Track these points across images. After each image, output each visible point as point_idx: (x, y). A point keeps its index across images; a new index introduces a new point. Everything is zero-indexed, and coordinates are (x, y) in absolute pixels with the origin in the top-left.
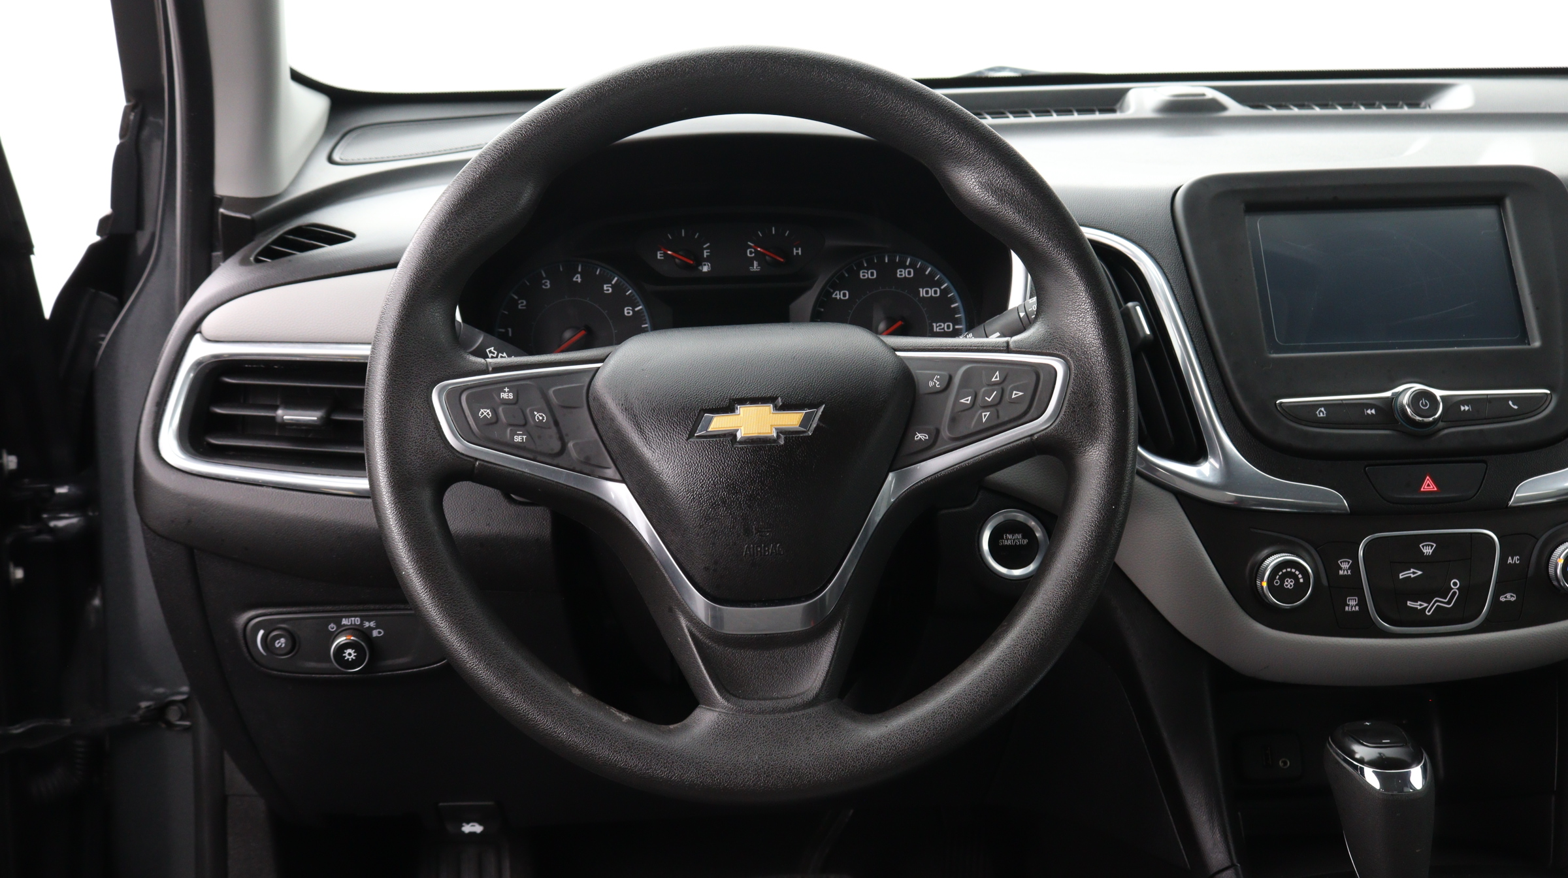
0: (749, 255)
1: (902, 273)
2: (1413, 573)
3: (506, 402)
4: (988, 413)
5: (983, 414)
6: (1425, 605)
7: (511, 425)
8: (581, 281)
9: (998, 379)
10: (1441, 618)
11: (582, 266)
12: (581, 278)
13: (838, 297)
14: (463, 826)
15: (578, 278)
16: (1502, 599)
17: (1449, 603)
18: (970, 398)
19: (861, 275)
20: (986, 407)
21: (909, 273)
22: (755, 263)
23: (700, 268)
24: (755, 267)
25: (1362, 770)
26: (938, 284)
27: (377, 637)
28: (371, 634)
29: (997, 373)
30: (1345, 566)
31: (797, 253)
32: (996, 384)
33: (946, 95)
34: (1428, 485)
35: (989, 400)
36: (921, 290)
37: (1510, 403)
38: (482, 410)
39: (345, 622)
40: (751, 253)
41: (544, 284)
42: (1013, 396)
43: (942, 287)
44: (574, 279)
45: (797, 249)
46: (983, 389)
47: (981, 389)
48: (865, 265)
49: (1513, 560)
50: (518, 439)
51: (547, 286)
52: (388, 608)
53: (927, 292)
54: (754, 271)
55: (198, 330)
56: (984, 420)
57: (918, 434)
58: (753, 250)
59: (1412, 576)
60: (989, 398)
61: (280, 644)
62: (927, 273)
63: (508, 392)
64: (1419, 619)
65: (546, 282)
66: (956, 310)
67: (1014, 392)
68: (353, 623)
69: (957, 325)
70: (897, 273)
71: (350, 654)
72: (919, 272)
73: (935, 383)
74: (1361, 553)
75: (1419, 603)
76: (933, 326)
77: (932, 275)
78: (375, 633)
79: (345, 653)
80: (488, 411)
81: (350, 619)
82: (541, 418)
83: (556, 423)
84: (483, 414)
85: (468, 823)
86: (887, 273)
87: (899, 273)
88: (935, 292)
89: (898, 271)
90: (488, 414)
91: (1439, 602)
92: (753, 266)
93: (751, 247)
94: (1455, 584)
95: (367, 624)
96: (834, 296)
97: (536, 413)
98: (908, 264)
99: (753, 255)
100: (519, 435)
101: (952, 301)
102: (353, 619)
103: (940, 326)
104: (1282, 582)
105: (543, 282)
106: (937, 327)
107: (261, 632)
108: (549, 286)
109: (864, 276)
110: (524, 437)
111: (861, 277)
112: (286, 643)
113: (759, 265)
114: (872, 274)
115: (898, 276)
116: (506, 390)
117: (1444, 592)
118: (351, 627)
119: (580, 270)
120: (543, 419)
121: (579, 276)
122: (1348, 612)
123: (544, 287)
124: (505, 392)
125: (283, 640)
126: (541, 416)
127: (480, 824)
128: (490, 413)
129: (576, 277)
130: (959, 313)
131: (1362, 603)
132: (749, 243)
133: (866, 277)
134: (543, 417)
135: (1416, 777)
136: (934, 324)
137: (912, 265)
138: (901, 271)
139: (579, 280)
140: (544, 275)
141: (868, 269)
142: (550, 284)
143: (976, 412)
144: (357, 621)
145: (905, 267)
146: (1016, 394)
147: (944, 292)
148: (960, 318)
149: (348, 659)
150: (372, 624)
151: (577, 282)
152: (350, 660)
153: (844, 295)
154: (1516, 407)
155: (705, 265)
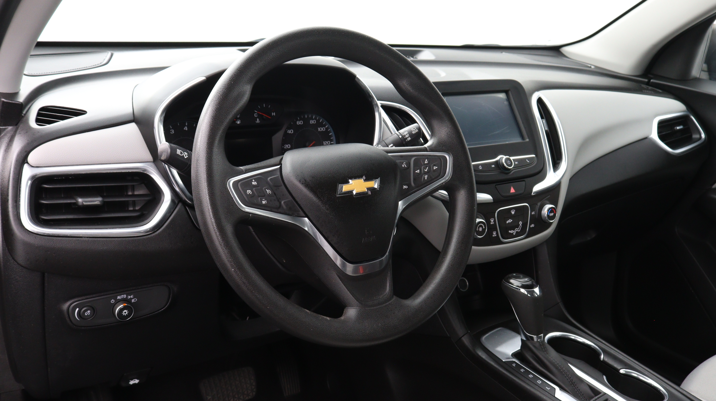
0: (255, 116)
1: (312, 122)
2: (510, 221)
3: (254, 186)
4: (427, 176)
5: (425, 176)
6: (513, 231)
7: (259, 196)
8: (188, 130)
9: (427, 162)
10: (518, 234)
11: (188, 123)
12: (187, 128)
13: (289, 132)
14: (130, 382)
15: (186, 128)
16: (531, 227)
17: (519, 230)
18: (419, 170)
19: (297, 123)
20: (425, 173)
21: (314, 122)
22: (258, 119)
23: (236, 122)
24: (258, 121)
25: (520, 289)
26: (324, 126)
27: (134, 302)
28: (131, 301)
29: (426, 160)
30: (492, 221)
31: (274, 115)
32: (427, 164)
33: (397, 50)
34: (512, 190)
35: (426, 171)
36: (319, 128)
37: (527, 160)
38: (248, 191)
39: (119, 298)
40: (256, 115)
41: (171, 132)
42: (434, 169)
43: (326, 127)
44: (184, 129)
45: (273, 113)
46: (423, 167)
47: (422, 167)
48: (299, 119)
49: (533, 213)
50: (264, 202)
51: (172, 132)
52: (139, 288)
53: (321, 129)
54: (258, 123)
55: (26, 161)
56: (426, 179)
57: (404, 186)
58: (257, 114)
59: (510, 222)
60: (426, 170)
61: (87, 314)
62: (320, 121)
63: (255, 181)
64: (512, 236)
65: (172, 131)
66: (331, 136)
67: (434, 167)
68: (123, 297)
69: (332, 142)
70: (310, 122)
71: (125, 313)
72: (318, 121)
73: (405, 166)
74: (496, 216)
75: (512, 231)
76: (323, 143)
77: (322, 122)
78: (133, 301)
79: (123, 312)
80: (250, 191)
81: (121, 296)
82: (269, 192)
83: (275, 194)
84: (248, 192)
85: (132, 380)
86: (306, 121)
87: (311, 122)
88: (324, 129)
89: (310, 121)
90: (250, 192)
91: (518, 230)
92: (257, 121)
93: (256, 113)
94: (521, 223)
95: (129, 297)
96: (288, 132)
97: (267, 190)
98: (314, 118)
99: (257, 116)
100: (264, 200)
101: (330, 132)
102: (123, 296)
103: (326, 142)
104: (479, 229)
105: (171, 130)
106: (325, 143)
107: (77, 309)
108: (173, 133)
109: (298, 123)
110: (266, 201)
111: (297, 124)
112: (90, 313)
113: (259, 120)
114: (301, 123)
115: (311, 123)
116: (253, 180)
117: (517, 226)
118: (122, 299)
119: (187, 124)
120: (270, 193)
121: (186, 127)
122: (494, 237)
123: (171, 133)
124: (253, 182)
125: (89, 311)
126: (269, 191)
127: (138, 379)
128: (251, 192)
129: (185, 128)
130: (332, 137)
131: (497, 233)
132: (255, 111)
133: (299, 124)
134: (270, 192)
135: (537, 290)
136: (324, 142)
137: (315, 119)
138: (311, 121)
139: (187, 129)
140: (171, 128)
141: (300, 120)
142: (174, 131)
143: (422, 176)
144: (125, 296)
145: (313, 119)
146: (435, 168)
147: (327, 129)
148: (332, 139)
149: (124, 315)
150: (132, 297)
151: (186, 130)
152: (125, 315)
153: (292, 132)
154: (528, 162)
155: (238, 121)
